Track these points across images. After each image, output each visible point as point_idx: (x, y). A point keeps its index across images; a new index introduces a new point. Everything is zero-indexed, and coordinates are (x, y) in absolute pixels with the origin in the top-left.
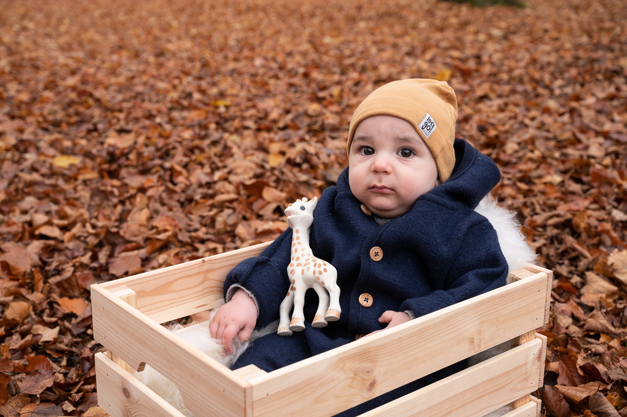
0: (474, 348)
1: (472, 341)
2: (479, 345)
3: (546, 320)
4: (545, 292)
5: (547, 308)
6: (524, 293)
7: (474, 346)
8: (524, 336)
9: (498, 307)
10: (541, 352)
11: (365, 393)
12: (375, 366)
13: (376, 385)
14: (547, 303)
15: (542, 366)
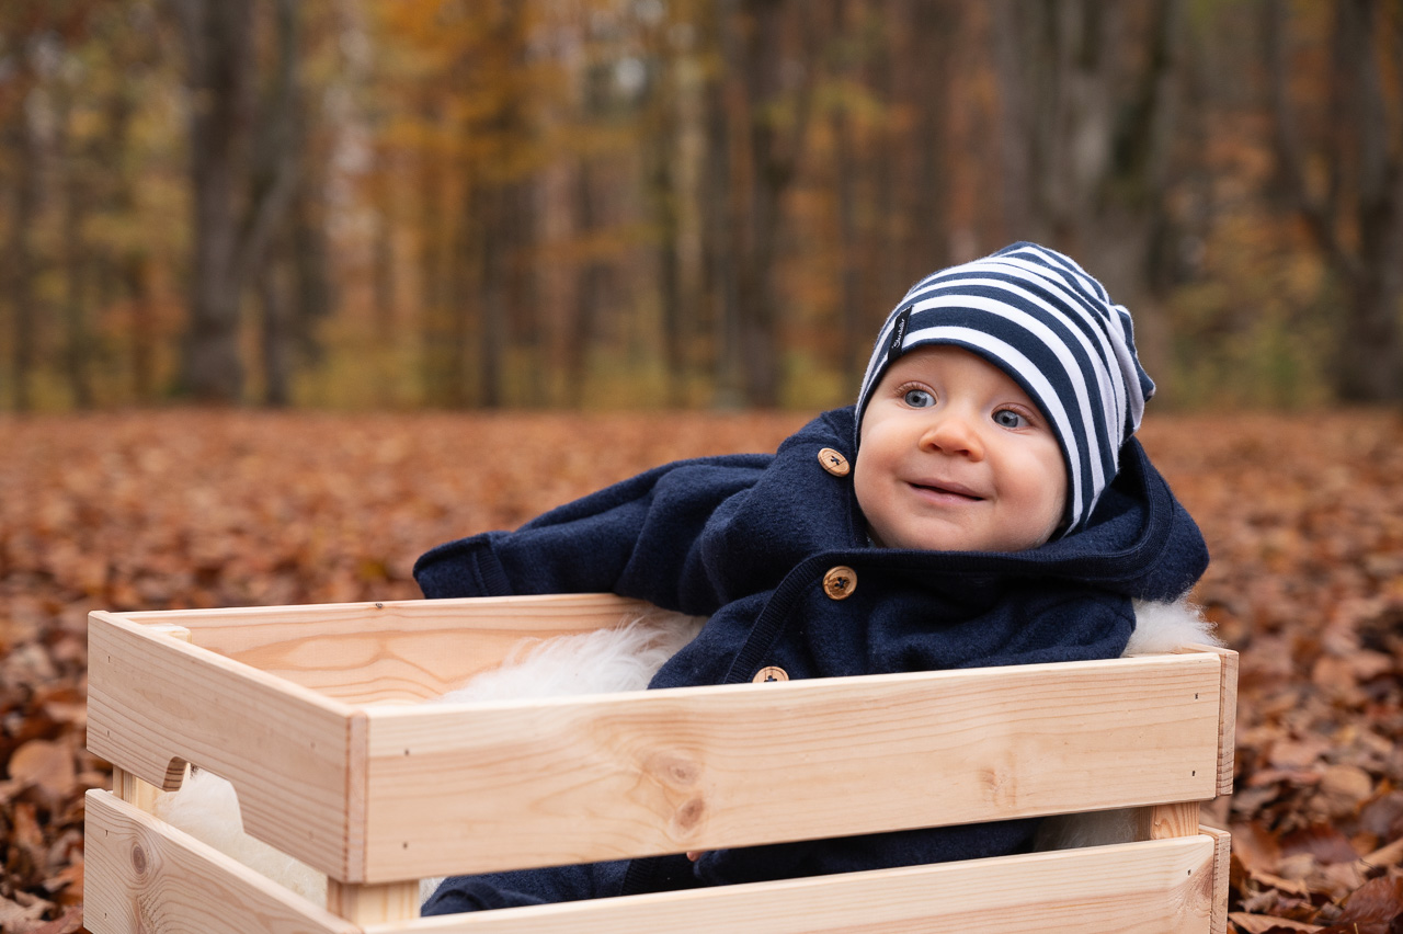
0: (994, 800)
1: (988, 778)
2: (1013, 797)
4: (1217, 704)
6: (1147, 689)
7: (995, 795)
8: (1164, 821)
9: (1064, 706)
10: (1213, 873)
11: (671, 827)
12: (703, 764)
13: (703, 816)
14: (1224, 737)
15: (1218, 913)
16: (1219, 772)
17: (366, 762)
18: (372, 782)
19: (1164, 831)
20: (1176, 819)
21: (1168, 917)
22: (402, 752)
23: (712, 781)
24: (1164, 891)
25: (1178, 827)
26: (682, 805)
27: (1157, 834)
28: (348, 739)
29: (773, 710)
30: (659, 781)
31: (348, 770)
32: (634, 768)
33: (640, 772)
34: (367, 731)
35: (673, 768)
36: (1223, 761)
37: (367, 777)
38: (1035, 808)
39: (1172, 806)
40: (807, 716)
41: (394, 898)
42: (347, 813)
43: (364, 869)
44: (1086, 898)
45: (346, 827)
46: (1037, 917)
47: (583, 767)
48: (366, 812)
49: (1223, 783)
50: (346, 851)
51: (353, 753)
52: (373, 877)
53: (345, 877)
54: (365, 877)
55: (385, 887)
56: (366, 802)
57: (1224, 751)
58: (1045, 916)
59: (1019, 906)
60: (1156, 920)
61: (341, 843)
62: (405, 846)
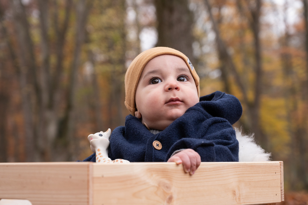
0: (236, 200)
1: (234, 193)
2: (239, 199)
3: (282, 198)
4: (280, 176)
5: (282, 189)
6: (266, 170)
7: (236, 198)
9: (249, 174)
11: (165, 203)
12: (172, 185)
13: (172, 200)
14: (282, 185)
16: (281, 195)
26: (168, 197)
30: (162, 189)
35: (165, 185)
36: (282, 192)
38: (245, 203)
39: (270, 204)
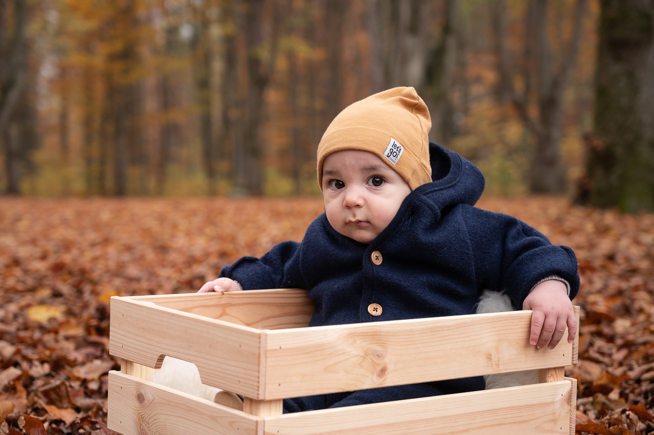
0: (491, 366)
2: (498, 365)
7: (491, 364)
8: (552, 375)
10: (570, 395)
11: (375, 377)
12: (386, 352)
13: (387, 373)
15: (573, 411)
16: (573, 355)
17: (266, 351)
18: (268, 360)
19: (552, 379)
20: (556, 374)
21: (554, 413)
22: (279, 348)
23: (389, 360)
24: (553, 403)
25: (557, 377)
26: (379, 368)
27: (549, 380)
28: (260, 342)
29: (412, 330)
30: (370, 359)
31: (259, 355)
32: (362, 354)
33: (364, 355)
34: (266, 339)
35: (376, 354)
36: (574, 350)
37: (266, 357)
38: (506, 369)
39: (555, 369)
40: (424, 333)
41: (273, 406)
42: (259, 372)
43: (265, 394)
44: (524, 406)
45: (259, 378)
46: (507, 413)
47: (343, 353)
48: (266, 372)
49: (574, 359)
50: (258, 387)
51: (261, 348)
52: (268, 398)
53: (258, 398)
54: (265, 397)
55: (270, 402)
56: (266, 367)
57: (575, 346)
58: (510, 413)
59: (501, 409)
60: (550, 414)
61: (256, 384)
62: (279, 385)
